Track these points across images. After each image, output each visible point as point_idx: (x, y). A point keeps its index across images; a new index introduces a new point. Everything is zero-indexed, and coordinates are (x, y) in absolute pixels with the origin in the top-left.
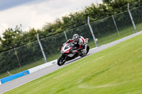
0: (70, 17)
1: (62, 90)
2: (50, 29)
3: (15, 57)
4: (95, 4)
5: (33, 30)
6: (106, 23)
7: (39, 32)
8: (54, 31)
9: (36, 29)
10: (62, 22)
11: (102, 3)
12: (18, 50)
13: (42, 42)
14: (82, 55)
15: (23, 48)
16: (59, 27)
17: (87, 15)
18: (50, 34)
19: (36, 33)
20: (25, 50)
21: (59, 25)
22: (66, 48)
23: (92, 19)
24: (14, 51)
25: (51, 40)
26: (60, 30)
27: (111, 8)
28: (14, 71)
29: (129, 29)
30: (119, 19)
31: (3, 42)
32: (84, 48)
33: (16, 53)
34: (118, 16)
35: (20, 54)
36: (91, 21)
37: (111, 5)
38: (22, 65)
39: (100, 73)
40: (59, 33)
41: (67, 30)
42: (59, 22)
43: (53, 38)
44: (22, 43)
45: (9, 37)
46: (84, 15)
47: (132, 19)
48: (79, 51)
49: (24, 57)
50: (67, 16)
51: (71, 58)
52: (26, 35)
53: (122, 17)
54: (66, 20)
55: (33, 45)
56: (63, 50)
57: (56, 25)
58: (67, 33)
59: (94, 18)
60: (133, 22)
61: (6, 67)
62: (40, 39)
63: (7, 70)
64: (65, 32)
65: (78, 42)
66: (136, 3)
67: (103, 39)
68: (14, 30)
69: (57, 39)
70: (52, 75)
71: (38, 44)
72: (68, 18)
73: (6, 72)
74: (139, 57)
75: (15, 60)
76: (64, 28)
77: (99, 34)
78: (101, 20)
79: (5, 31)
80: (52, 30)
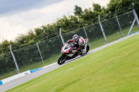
0: (42, 29)
2: (23, 41)
4: (67, 16)
5: (6, 41)
7: (11, 43)
8: (27, 42)
9: (9, 41)
10: (35, 33)
11: (73, 15)
13: (14, 53)
16: (32, 39)
17: (59, 27)
18: (23, 45)
19: (9, 45)
21: (31, 36)
22: (66, 48)
23: (64, 31)
25: (23, 51)
26: (32, 41)
27: (82, 20)
29: (100, 40)
30: (90, 31)
34: (90, 28)
36: (62, 33)
37: (82, 17)
39: (71, 83)
40: (31, 44)
41: (39, 42)
42: (32, 34)
43: (25, 49)
46: (56, 27)
47: (103, 30)
50: (39, 27)
53: (93, 29)
54: (38, 31)
55: (5, 56)
57: (29, 36)
58: (39, 45)
60: (104, 33)
62: (13, 50)
64: (37, 43)
66: (106, 15)
69: (29, 51)
71: (11, 55)
72: (40, 30)
74: (110, 67)
76: (37, 39)
78: (73, 32)
80: (25, 41)
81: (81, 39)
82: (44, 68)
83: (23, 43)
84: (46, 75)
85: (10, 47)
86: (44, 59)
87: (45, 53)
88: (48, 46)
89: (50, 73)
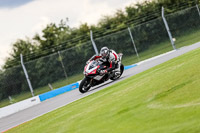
0: (137, 7)
1: (126, 110)
2: (109, 25)
3: (59, 64)
5: (85, 26)
6: (187, 15)
7: (93, 28)
8: (114, 27)
9: (89, 25)
10: (126, 14)
12: (64, 54)
13: (97, 43)
14: (114, 78)
15: (70, 51)
16: (121, 22)
17: (161, 5)
18: (109, 31)
19: (89, 31)
20: (73, 54)
21: (121, 18)
22: (91, 68)
23: (168, 10)
24: (58, 55)
25: (110, 40)
26: (122, 25)
28: (57, 84)
31: (43, 43)
32: (116, 67)
33: (60, 58)
35: (67, 60)
36: (166, 13)
38: (68, 76)
40: (121, 29)
41: (133, 26)
42: (122, 15)
43: (112, 36)
44: (69, 44)
45: (52, 35)
46: (157, 5)
48: (110, 71)
49: (72, 63)
50: (133, 6)
51: (98, 82)
52: (74, 34)
54: (131, 11)
55: (84, 47)
56: (88, 70)
57: (117, 19)
58: (132, 31)
59: (171, 9)
61: (46, 78)
62: (94, 38)
63: (49, 82)
64: (129, 29)
65: (108, 58)
67: (184, 38)
68: (58, 27)
69: (119, 39)
70: (112, 90)
72: (134, 9)
73: (46, 85)
75: (59, 68)
76: (128, 23)
77: (178, 32)
78: (181, 12)
79: (45, 27)
80: (112, 26)
81: (113, 54)
82: (138, 64)
83: (109, 28)
84: (141, 74)
85: (91, 34)
86: (139, 52)
87: (141, 42)
88: (145, 33)
89: (148, 71)
